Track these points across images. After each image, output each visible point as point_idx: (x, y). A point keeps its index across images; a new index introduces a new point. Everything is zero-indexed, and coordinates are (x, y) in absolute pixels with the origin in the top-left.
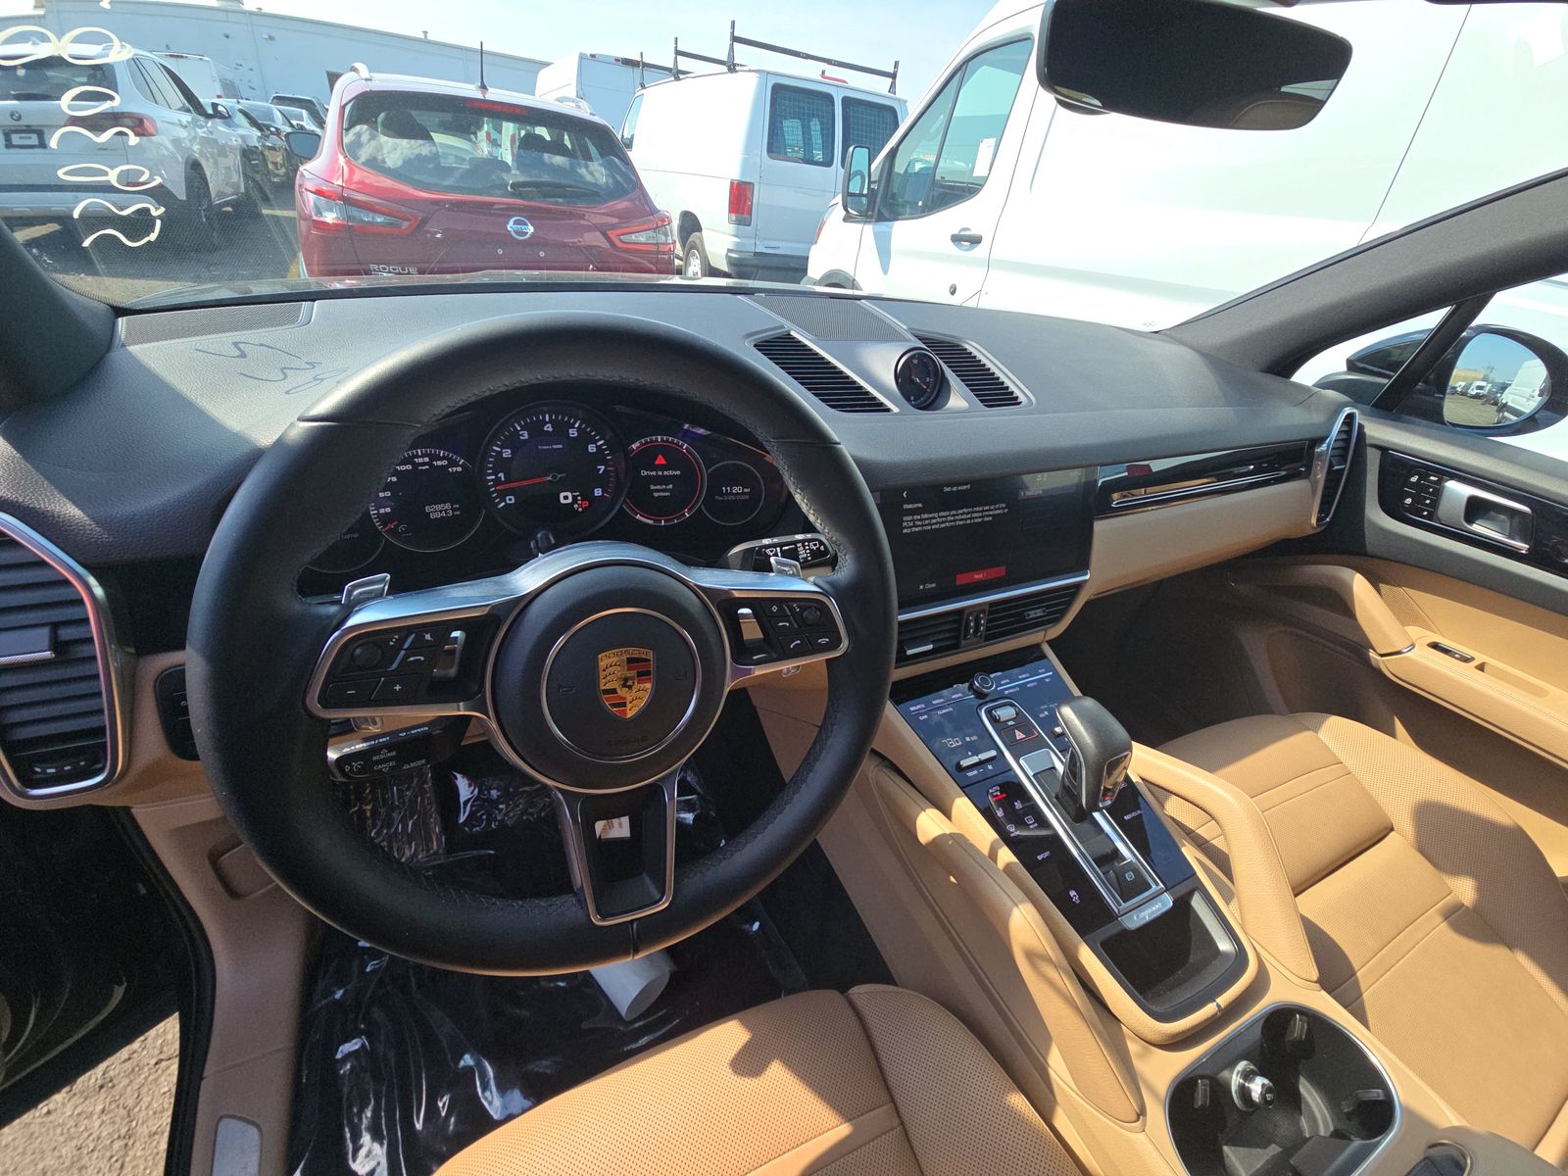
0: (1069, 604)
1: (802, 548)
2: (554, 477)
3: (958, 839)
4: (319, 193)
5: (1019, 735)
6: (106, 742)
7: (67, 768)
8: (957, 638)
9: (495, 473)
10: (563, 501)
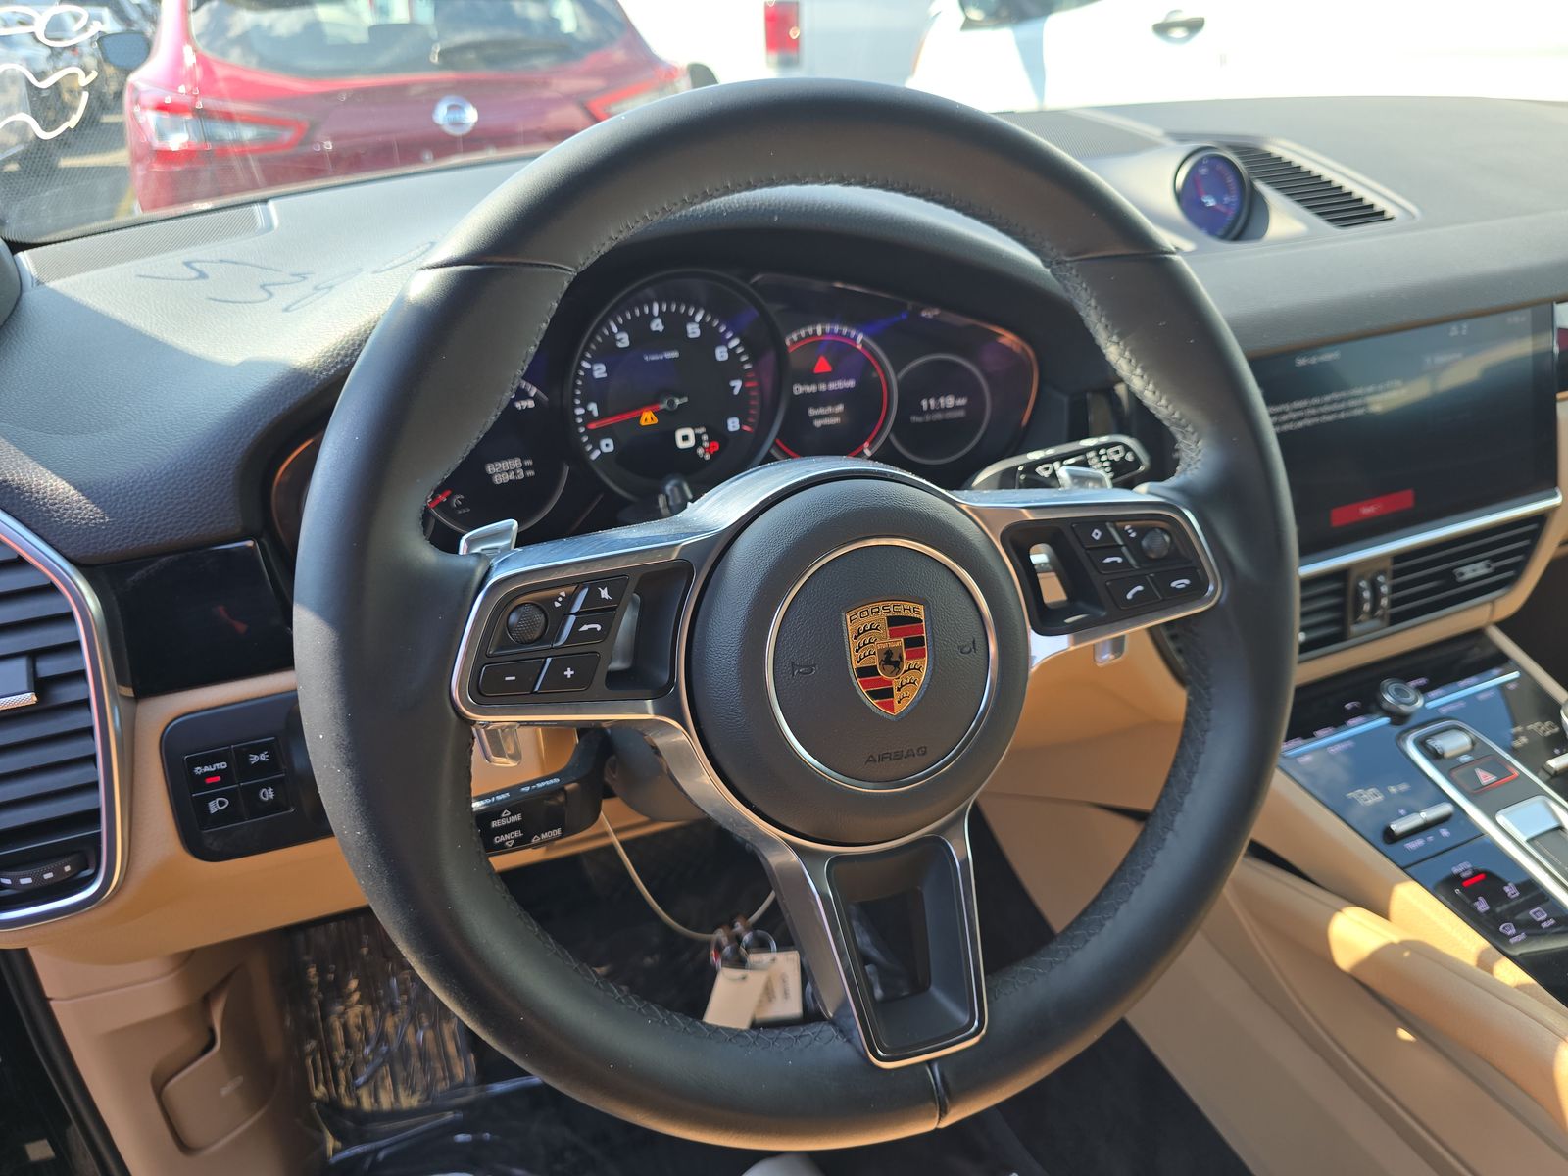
0: (1528, 552)
1: (1095, 460)
2: (671, 403)
3: (1420, 950)
4: (162, 107)
5: (1485, 778)
6: (99, 834)
7: (48, 876)
8: (1341, 622)
9: (584, 405)
10: (681, 444)
